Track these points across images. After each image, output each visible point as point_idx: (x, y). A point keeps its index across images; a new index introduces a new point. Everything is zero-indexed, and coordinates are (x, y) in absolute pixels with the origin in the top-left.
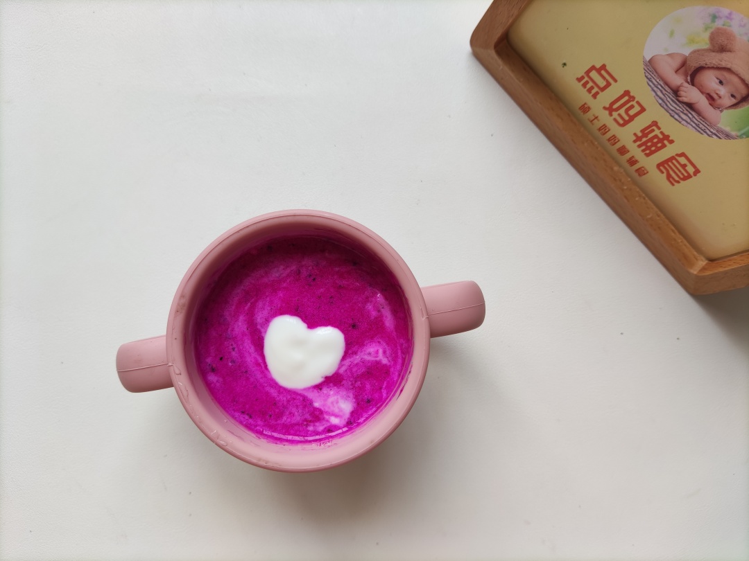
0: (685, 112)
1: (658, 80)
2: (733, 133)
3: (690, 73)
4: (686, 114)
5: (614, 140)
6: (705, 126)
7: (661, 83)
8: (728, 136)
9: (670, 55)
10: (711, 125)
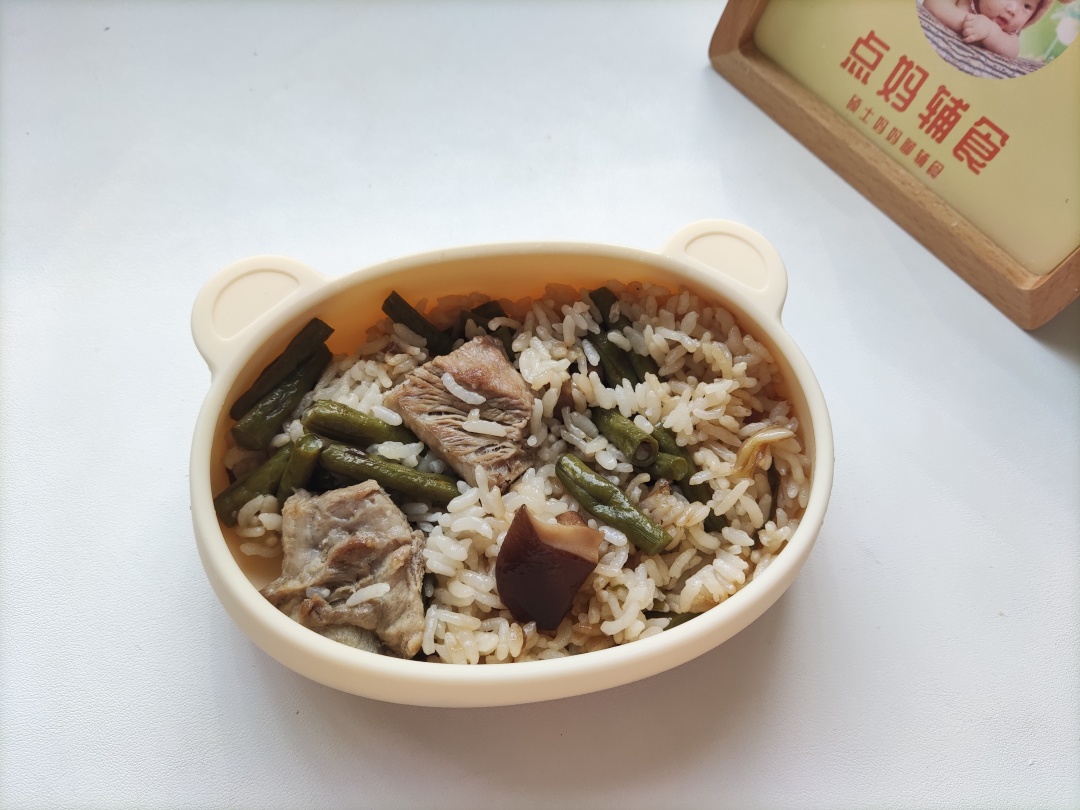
0: (977, 55)
1: (938, 26)
2: (1038, 59)
4: (978, 59)
5: (895, 135)
6: (1003, 64)
7: (942, 28)
8: (1033, 66)
10: (1010, 59)
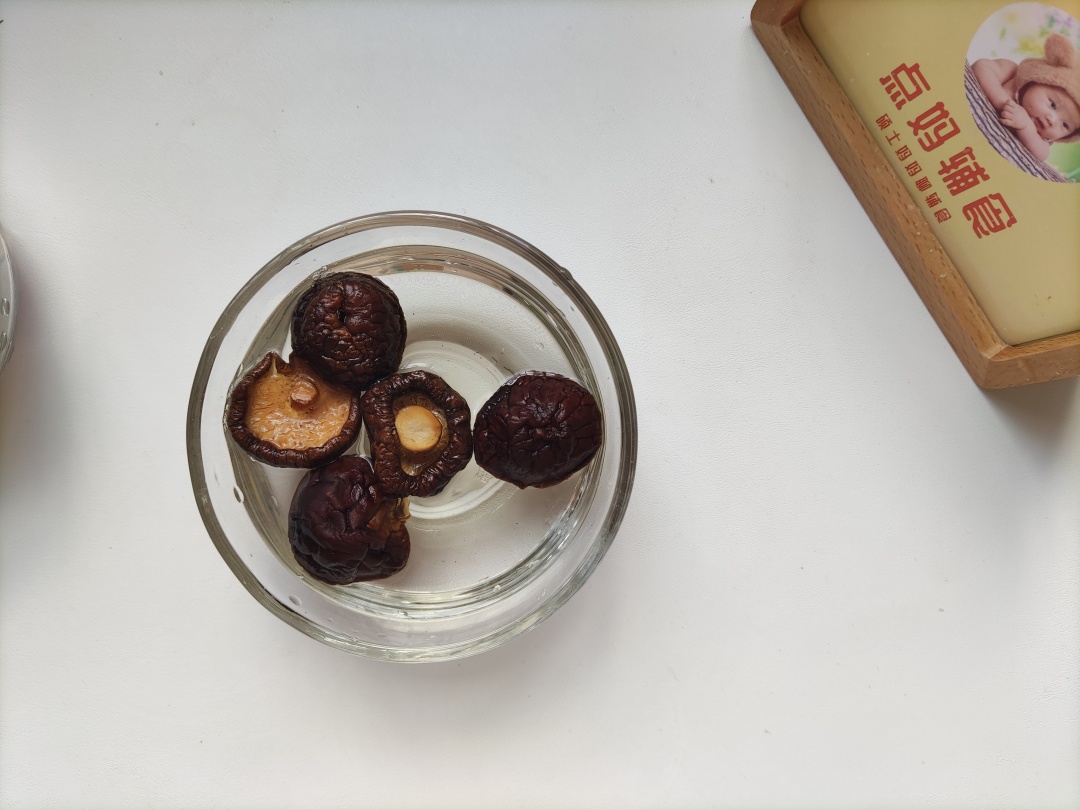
0: (1008, 139)
2: (1062, 175)
3: (1019, 88)
4: (1008, 143)
5: (914, 168)
6: (1029, 160)
8: (1055, 177)
9: (999, 62)
10: (1038, 160)
